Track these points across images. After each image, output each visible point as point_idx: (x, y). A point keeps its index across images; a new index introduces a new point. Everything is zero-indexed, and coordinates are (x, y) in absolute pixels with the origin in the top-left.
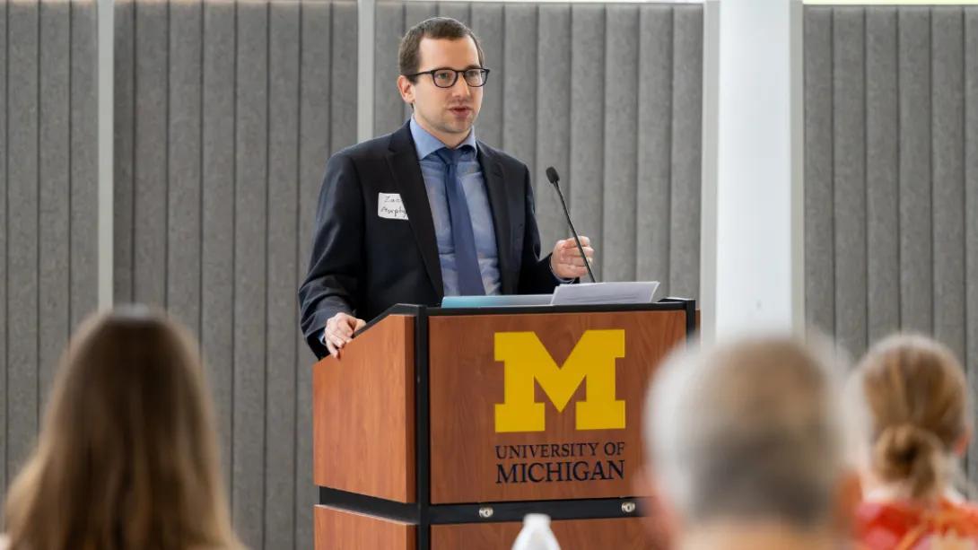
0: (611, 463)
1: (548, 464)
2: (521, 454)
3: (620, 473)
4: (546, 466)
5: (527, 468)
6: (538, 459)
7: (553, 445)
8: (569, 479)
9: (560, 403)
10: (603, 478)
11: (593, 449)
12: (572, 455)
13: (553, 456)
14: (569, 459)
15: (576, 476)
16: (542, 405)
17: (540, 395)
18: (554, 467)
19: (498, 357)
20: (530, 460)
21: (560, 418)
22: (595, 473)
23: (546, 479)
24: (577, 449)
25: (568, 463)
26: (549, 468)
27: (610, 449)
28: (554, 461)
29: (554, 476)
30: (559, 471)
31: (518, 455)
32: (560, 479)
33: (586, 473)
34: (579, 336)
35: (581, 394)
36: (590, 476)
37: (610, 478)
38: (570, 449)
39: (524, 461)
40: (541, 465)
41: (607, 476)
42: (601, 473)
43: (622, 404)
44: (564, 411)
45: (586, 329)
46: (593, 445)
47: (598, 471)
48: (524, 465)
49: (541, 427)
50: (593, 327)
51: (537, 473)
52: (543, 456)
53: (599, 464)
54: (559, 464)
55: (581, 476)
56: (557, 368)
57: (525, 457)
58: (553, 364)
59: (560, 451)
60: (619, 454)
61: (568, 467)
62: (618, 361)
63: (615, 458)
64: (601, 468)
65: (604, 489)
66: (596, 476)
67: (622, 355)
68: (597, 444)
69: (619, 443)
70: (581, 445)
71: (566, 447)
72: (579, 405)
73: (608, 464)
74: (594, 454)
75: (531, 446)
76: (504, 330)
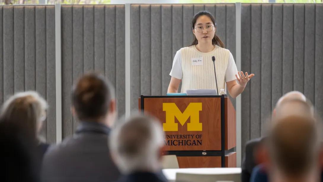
0: (198, 141)
1: (179, 141)
2: (171, 137)
3: (201, 144)
4: (178, 141)
5: (173, 141)
6: (176, 139)
7: (180, 135)
8: (185, 145)
9: (182, 123)
10: (196, 145)
11: (192, 137)
12: (186, 138)
13: (180, 138)
14: (185, 139)
15: (187, 144)
16: (177, 124)
17: (176, 121)
18: (181, 141)
19: (164, 110)
20: (173, 139)
21: (182, 128)
22: (193, 143)
23: (178, 144)
24: (188, 137)
25: (185, 141)
26: (179, 142)
27: (198, 137)
28: (181, 140)
29: (181, 144)
30: (182, 143)
31: (170, 138)
32: (182, 145)
33: (190, 144)
34: (188, 104)
35: (189, 121)
36: (192, 144)
37: (198, 145)
38: (185, 137)
39: (171, 139)
40: (177, 141)
41: (197, 144)
42: (195, 143)
43: (201, 124)
44: (184, 125)
45: (190, 102)
46: (193, 136)
47: (194, 143)
48: (172, 141)
49: (177, 130)
50: (193, 102)
51: (176, 143)
52: (177, 138)
53: (194, 141)
54: (182, 140)
55: (189, 144)
56: (182, 113)
57: (172, 138)
58: (180, 112)
59: (183, 137)
60: (200, 138)
61: (185, 142)
62: (200, 112)
63: (199, 139)
64: (195, 142)
65: (196, 148)
66: (193, 144)
67: (201, 110)
68: (194, 135)
69: (200, 135)
70: (189, 135)
71: (184, 136)
72: (188, 124)
73: (197, 141)
74: (193, 138)
75: (174, 135)
76: (166, 102)
